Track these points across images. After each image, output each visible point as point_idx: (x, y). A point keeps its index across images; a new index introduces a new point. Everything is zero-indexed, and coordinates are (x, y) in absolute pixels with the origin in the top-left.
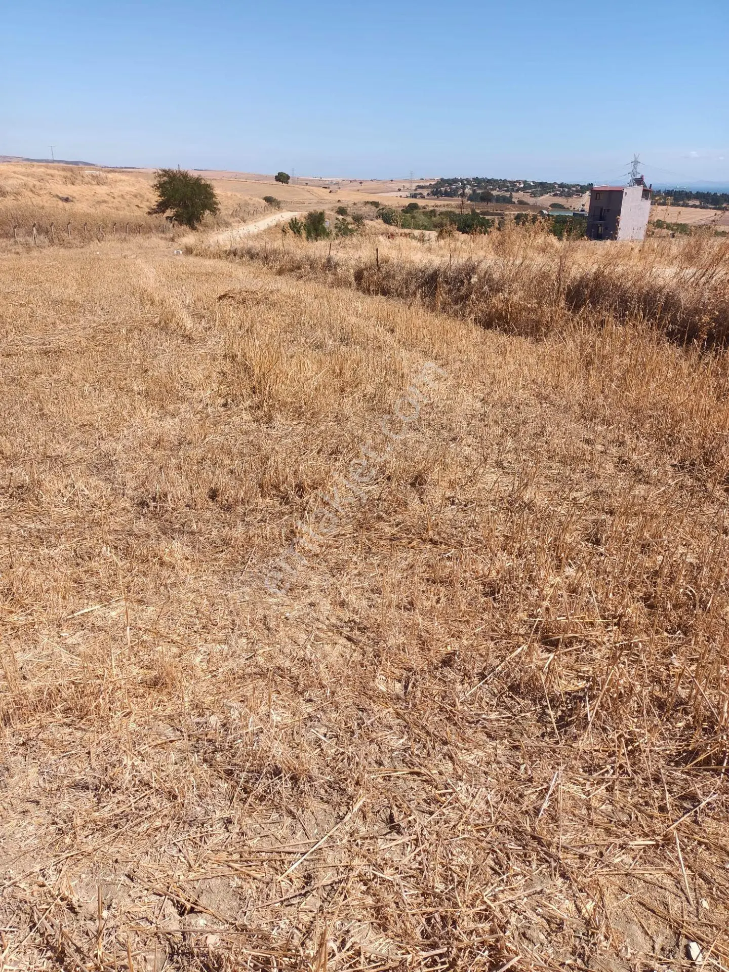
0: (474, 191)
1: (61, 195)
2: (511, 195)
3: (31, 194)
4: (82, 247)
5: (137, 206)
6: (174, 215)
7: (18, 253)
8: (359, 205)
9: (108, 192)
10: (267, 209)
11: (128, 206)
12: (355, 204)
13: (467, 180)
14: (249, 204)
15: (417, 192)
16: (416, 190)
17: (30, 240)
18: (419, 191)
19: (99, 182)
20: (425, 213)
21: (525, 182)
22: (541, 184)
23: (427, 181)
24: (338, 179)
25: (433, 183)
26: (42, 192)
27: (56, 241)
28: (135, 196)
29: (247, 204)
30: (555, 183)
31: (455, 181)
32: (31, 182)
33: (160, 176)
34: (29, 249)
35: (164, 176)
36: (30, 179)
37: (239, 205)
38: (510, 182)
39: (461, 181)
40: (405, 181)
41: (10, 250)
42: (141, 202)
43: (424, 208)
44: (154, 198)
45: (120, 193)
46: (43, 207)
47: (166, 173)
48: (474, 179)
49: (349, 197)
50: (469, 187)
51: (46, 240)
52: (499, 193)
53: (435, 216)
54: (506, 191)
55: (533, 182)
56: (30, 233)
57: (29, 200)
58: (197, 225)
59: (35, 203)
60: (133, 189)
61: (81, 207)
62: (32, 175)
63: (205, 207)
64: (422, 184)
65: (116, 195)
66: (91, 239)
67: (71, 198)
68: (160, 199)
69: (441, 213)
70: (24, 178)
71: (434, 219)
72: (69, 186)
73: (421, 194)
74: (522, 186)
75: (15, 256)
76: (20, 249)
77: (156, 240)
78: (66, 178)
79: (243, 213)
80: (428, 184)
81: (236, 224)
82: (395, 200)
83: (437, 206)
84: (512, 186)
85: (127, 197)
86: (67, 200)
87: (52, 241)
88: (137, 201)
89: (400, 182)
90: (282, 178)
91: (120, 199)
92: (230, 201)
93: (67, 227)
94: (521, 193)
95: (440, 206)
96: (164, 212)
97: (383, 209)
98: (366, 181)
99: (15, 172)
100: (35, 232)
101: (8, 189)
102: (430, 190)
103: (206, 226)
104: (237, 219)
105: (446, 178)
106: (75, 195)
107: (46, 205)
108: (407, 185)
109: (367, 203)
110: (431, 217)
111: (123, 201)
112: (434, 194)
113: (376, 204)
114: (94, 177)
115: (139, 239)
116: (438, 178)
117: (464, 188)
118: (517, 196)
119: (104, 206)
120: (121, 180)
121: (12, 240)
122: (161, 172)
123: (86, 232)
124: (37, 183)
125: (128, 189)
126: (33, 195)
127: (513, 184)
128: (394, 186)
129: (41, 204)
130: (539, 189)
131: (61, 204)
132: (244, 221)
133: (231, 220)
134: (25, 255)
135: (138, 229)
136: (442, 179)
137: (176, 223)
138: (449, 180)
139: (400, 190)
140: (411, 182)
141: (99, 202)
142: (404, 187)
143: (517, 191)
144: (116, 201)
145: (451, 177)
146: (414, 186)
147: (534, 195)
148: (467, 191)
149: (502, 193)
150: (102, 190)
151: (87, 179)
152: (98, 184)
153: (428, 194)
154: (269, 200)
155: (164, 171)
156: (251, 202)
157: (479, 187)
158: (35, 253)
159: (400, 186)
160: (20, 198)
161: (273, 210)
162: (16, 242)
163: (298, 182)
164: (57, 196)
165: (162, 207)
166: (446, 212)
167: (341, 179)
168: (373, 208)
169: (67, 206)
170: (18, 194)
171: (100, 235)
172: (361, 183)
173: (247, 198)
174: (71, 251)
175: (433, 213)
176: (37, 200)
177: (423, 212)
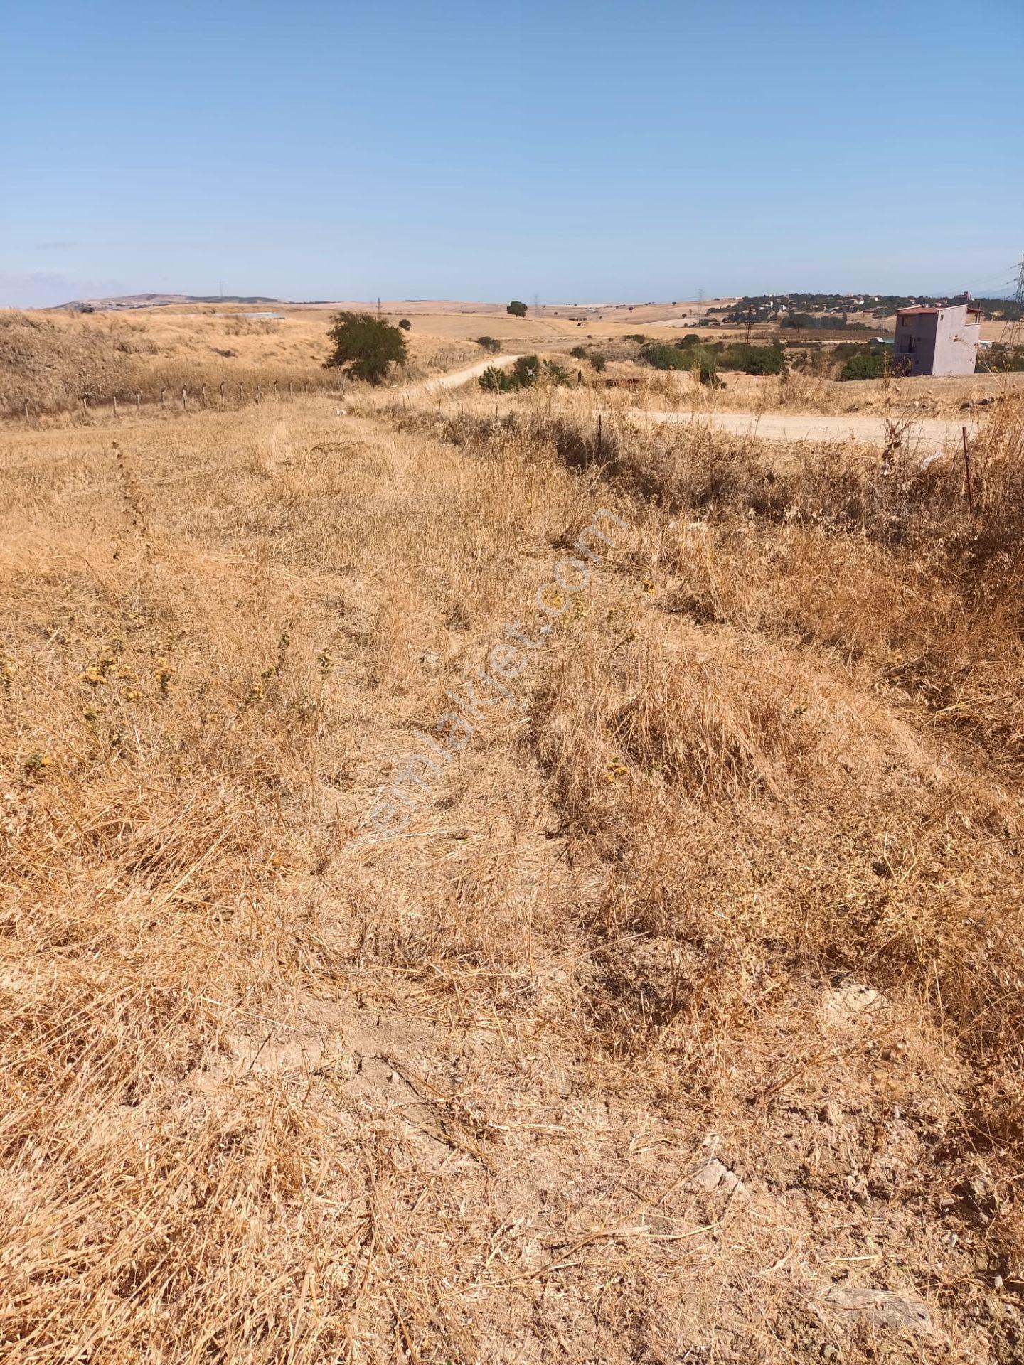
0: (791, 313)
1: (221, 349)
2: (845, 316)
3: (186, 349)
4: (236, 410)
5: (313, 357)
6: (354, 368)
7: (165, 419)
8: (616, 341)
9: (278, 342)
10: (478, 353)
11: (302, 358)
12: (610, 340)
13: (782, 297)
14: (454, 349)
15: (708, 318)
16: (707, 314)
17: (179, 404)
18: (712, 316)
19: (268, 328)
20: (707, 348)
21: (866, 298)
22: (891, 299)
23: (724, 301)
24: (598, 306)
25: (732, 304)
26: (198, 346)
27: (208, 404)
28: (311, 345)
29: (452, 349)
30: (911, 297)
31: (765, 299)
32: (188, 333)
33: (337, 320)
34: (177, 413)
35: (342, 320)
36: (186, 331)
37: (442, 350)
38: (844, 298)
39: (773, 299)
40: (694, 303)
41: (157, 416)
42: (318, 352)
43: (706, 340)
44: (331, 346)
45: (293, 343)
46: (199, 365)
47: (345, 316)
48: (791, 296)
49: (602, 331)
50: (784, 307)
51: (197, 404)
52: (827, 314)
53: (722, 351)
54: (838, 311)
55: (879, 297)
56: (179, 397)
57: (183, 356)
58: (380, 378)
59: (190, 359)
60: (310, 337)
61: (244, 363)
62: (189, 326)
63: (391, 356)
64: (717, 306)
65: (286, 346)
66: (247, 400)
67: (232, 352)
68: (335, 348)
69: (731, 347)
70: (179, 329)
71: (719, 354)
72: (233, 337)
73: (714, 320)
74: (862, 302)
75: (161, 422)
76: (168, 414)
77: (322, 400)
78: (228, 327)
79: (444, 361)
80: (725, 306)
81: (435, 375)
82: (667, 331)
83: (725, 337)
84: (847, 303)
85: (301, 347)
86: (228, 354)
87: (203, 405)
88: (312, 352)
89: (687, 304)
90: (517, 309)
91: (292, 350)
92: (430, 346)
93: (221, 388)
94: (859, 312)
95: (730, 337)
96: (341, 364)
97: (648, 345)
98: (637, 306)
99: (168, 323)
100: (184, 395)
101: (160, 345)
102: (726, 315)
103: (393, 379)
104: (436, 368)
105: (751, 296)
106: (237, 347)
107: (203, 361)
108: (695, 308)
109: (627, 337)
110: (716, 352)
111: (295, 352)
112: (732, 319)
113: (639, 338)
114: (263, 324)
115: (302, 399)
116: (739, 297)
117: (776, 309)
118: (852, 318)
119: (271, 359)
120: (296, 326)
121: (160, 404)
122: (338, 316)
123: (242, 393)
124: (195, 335)
125: (303, 336)
126: (189, 351)
127: (848, 300)
128: (678, 310)
129: (198, 360)
130: (884, 307)
131: (220, 359)
132: (446, 371)
133: (427, 370)
134: (173, 420)
135: (305, 386)
136: (745, 299)
137: (355, 377)
138: (756, 298)
139: (684, 316)
140: (700, 303)
141: (266, 355)
142: (691, 311)
143: (854, 310)
144: (287, 351)
145: (760, 295)
146: (704, 309)
147: (877, 315)
148: (780, 313)
149: (832, 314)
150: (270, 340)
151: (254, 327)
152: (268, 333)
153: (724, 320)
154: (485, 342)
155: (342, 314)
156: (458, 346)
157: (799, 307)
158: (184, 418)
159: (685, 310)
160: (172, 354)
161: (486, 355)
162: (163, 407)
163: (540, 312)
164: (217, 350)
165: (338, 359)
166: (738, 344)
167: (603, 305)
168: (636, 344)
169: (227, 360)
170: (171, 349)
171: (258, 397)
172: (631, 309)
173: (453, 341)
174: (223, 414)
175: (719, 346)
176: (193, 356)
177: (706, 346)
